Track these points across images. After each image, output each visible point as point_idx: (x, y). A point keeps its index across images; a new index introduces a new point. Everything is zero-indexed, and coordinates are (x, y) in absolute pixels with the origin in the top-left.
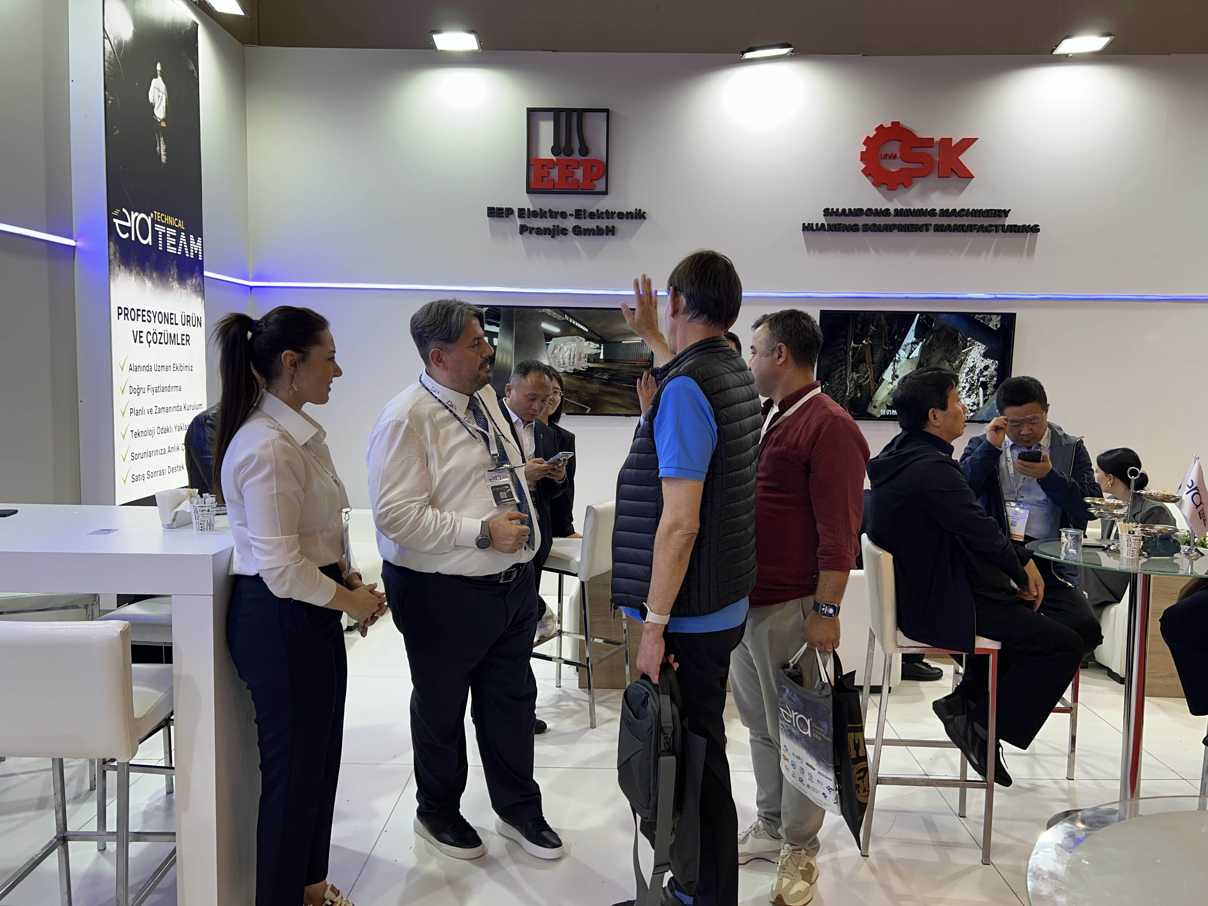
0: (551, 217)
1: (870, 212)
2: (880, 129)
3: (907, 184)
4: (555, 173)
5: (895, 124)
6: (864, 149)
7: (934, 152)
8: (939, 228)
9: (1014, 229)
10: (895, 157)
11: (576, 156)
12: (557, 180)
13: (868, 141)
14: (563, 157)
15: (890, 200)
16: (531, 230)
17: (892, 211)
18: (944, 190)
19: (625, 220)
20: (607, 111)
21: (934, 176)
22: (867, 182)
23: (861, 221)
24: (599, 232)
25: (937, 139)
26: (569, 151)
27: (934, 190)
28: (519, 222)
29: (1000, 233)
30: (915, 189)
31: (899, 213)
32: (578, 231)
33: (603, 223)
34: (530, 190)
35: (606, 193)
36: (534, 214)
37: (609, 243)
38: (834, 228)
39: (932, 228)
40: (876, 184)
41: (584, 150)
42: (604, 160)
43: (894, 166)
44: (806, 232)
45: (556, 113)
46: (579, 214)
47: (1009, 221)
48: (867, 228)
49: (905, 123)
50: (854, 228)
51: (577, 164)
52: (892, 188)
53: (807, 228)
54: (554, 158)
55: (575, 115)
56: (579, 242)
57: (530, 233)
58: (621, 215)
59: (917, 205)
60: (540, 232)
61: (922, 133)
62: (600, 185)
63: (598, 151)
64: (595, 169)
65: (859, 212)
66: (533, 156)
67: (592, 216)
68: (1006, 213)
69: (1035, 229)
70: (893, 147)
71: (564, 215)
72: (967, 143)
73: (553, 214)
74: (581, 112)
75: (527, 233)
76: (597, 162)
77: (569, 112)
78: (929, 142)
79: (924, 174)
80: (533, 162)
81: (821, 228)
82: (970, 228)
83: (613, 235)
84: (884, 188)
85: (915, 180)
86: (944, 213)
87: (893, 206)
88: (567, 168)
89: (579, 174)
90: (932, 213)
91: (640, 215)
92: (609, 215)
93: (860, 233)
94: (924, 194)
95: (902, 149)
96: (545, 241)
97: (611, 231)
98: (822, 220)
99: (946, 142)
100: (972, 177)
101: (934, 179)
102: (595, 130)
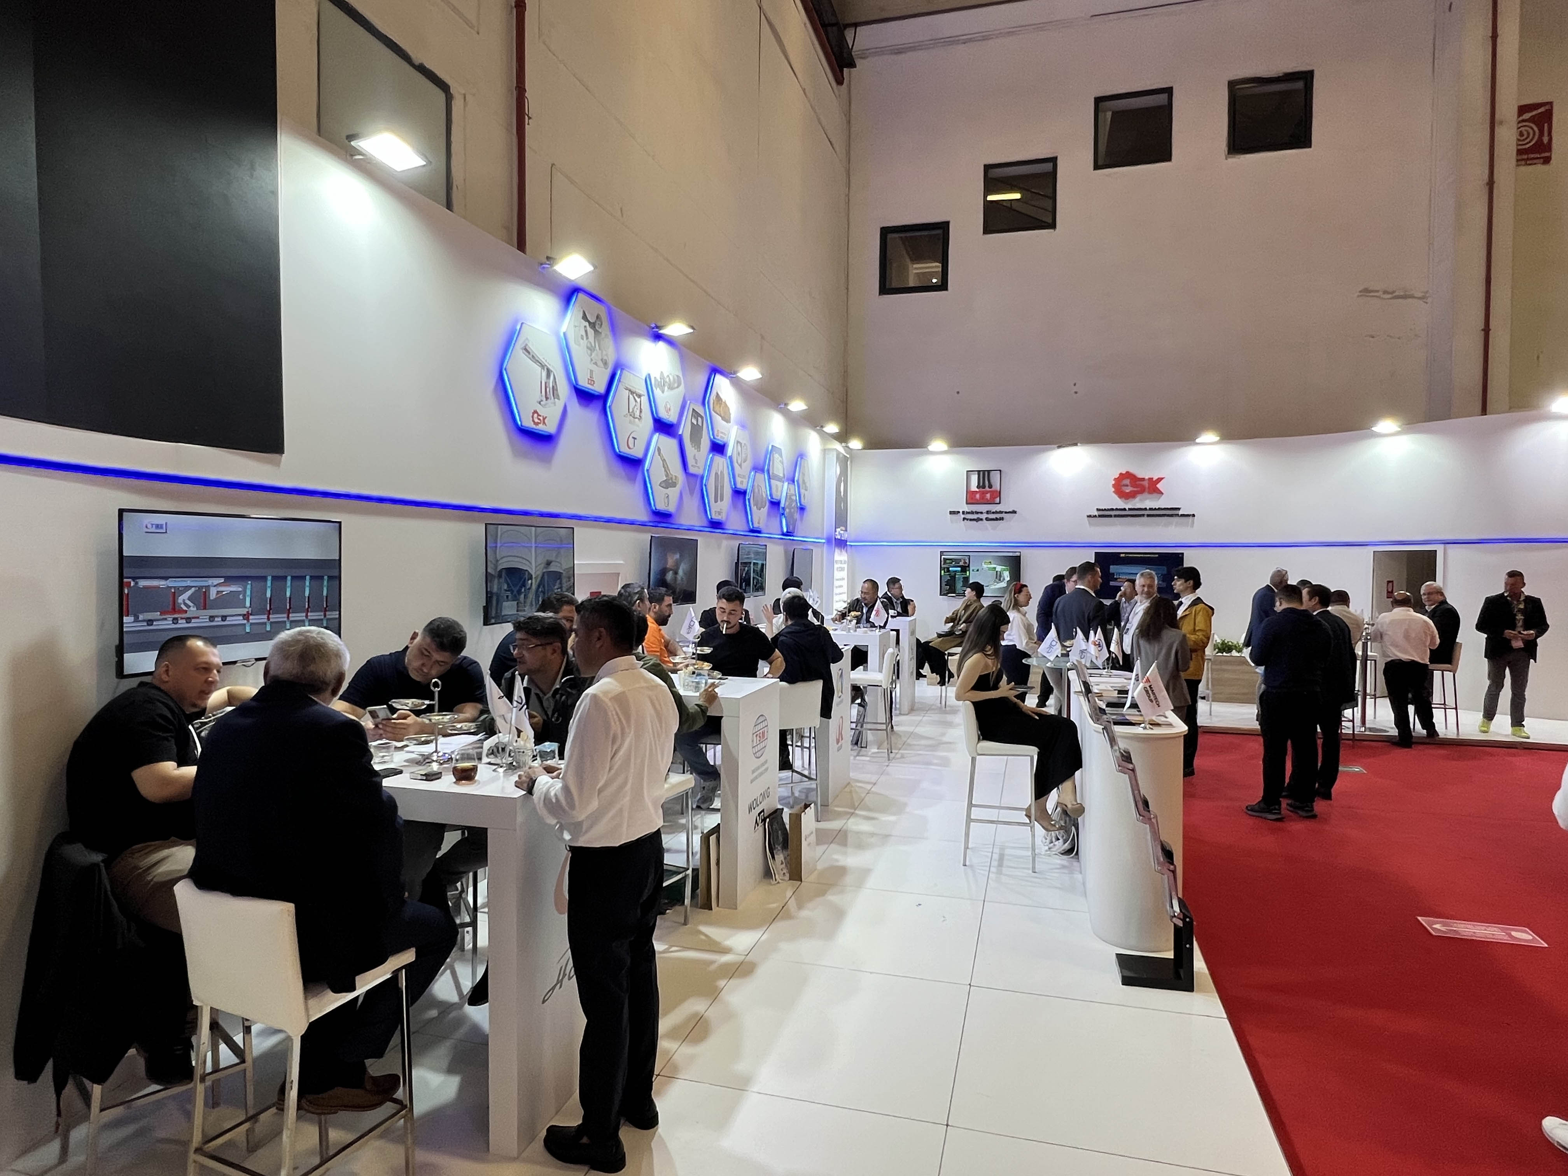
1: (1117, 509)
2: (1121, 474)
3: (1134, 497)
4: (978, 496)
5: (1127, 472)
6: (1113, 482)
7: (1146, 484)
8: (1148, 516)
9: (1183, 515)
10: (1127, 486)
11: (987, 489)
12: (978, 499)
13: (1116, 479)
14: (981, 489)
15: (1126, 503)
16: (967, 519)
17: (1127, 509)
18: (1151, 500)
19: (1008, 515)
20: (1000, 471)
21: (1146, 493)
22: (1116, 497)
23: (1114, 513)
24: (996, 519)
25: (1147, 478)
26: (984, 487)
27: (1146, 499)
28: (963, 516)
29: (1178, 518)
30: (1137, 499)
31: (1130, 509)
32: (987, 519)
33: (998, 516)
34: (967, 503)
35: (1000, 503)
36: (969, 513)
37: (1001, 524)
38: (1100, 516)
39: (1146, 516)
40: (1120, 497)
41: (990, 486)
42: (999, 490)
43: (1128, 490)
44: (1089, 518)
45: (979, 472)
46: (988, 512)
47: (1181, 512)
48: (1115, 516)
49: (1132, 471)
50: (1110, 516)
51: (987, 492)
52: (1127, 499)
53: (1089, 516)
54: (977, 490)
55: (986, 473)
56: (988, 524)
58: (1006, 513)
59: (1139, 506)
60: (971, 520)
62: (997, 500)
63: (996, 486)
64: (995, 494)
65: (1112, 509)
66: (969, 489)
67: (993, 513)
68: (1179, 509)
69: (1194, 515)
70: (1127, 482)
71: (982, 513)
72: (1160, 480)
73: (977, 513)
74: (989, 472)
75: (966, 521)
76: (996, 491)
77: (984, 471)
78: (1143, 479)
79: (1141, 493)
80: (968, 492)
81: (1095, 516)
82: (1163, 516)
84: (1124, 499)
85: (1137, 495)
86: (1151, 509)
87: (1127, 506)
88: (983, 494)
89: (988, 496)
90: (1146, 509)
91: (1014, 512)
92: (1001, 512)
93: (1113, 518)
94: (1141, 501)
95: (1130, 482)
96: (974, 524)
97: (1002, 519)
98: (1096, 513)
99: (1151, 479)
100: (1162, 494)
101: (1146, 495)
102: (995, 478)
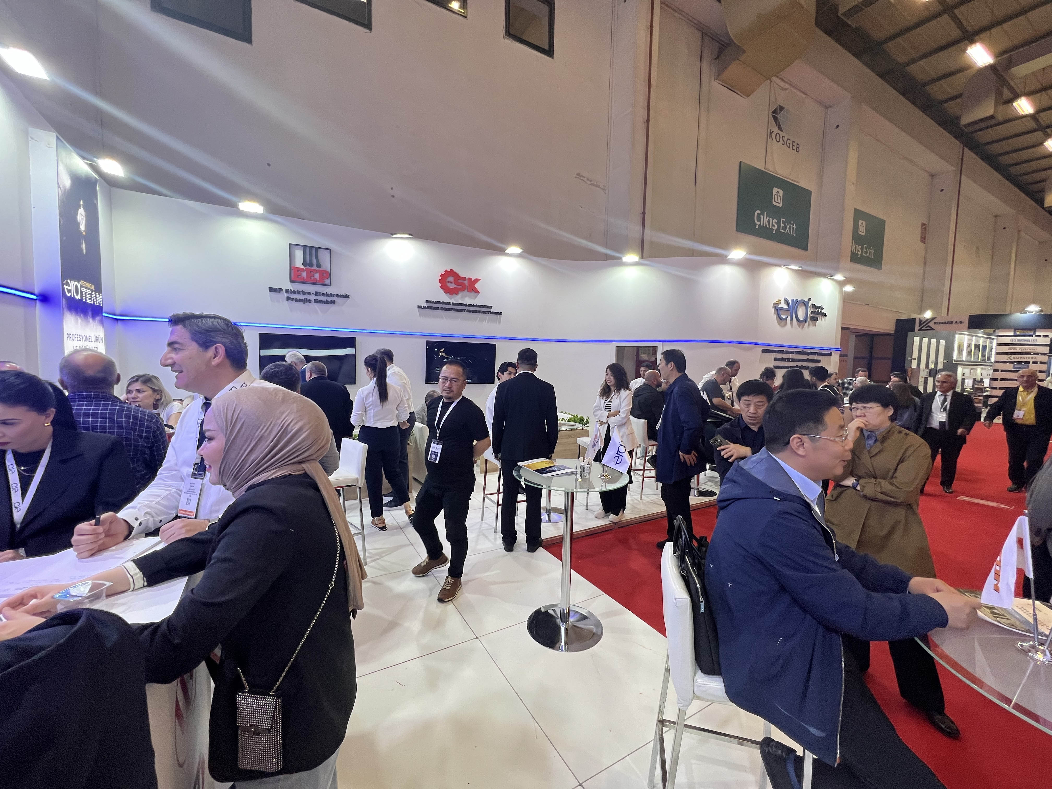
0: (303, 294)
1: (443, 303)
2: (446, 271)
3: (457, 293)
4: (304, 274)
5: (451, 270)
6: (440, 278)
7: (466, 282)
8: (468, 311)
9: (494, 313)
10: (452, 283)
11: (315, 268)
12: (305, 277)
13: (442, 275)
14: (308, 267)
15: (451, 299)
16: (292, 299)
17: (451, 303)
18: (470, 297)
19: (340, 298)
20: (330, 250)
21: (466, 291)
22: (442, 291)
23: (440, 306)
24: (327, 302)
25: (466, 277)
26: (311, 265)
27: (466, 296)
28: (286, 295)
29: (490, 314)
30: (459, 295)
31: (454, 304)
32: (316, 301)
33: (329, 299)
34: (292, 281)
35: (330, 285)
36: (294, 292)
37: (332, 308)
38: (429, 308)
39: (466, 311)
40: (446, 292)
41: (319, 266)
42: (329, 271)
43: (452, 286)
44: (419, 309)
45: (305, 247)
46: (317, 293)
47: (492, 310)
48: (443, 309)
49: (454, 269)
50: (437, 309)
51: (316, 272)
52: (451, 294)
53: (419, 307)
54: (303, 267)
55: (313, 249)
56: (317, 306)
57: (292, 301)
58: (338, 296)
59: (460, 302)
60: (296, 300)
61: (462, 274)
62: (327, 282)
63: (326, 266)
64: (325, 275)
65: (439, 303)
66: (292, 266)
67: (323, 295)
68: (491, 307)
69: (501, 314)
70: (451, 279)
71: (309, 294)
72: (477, 280)
74: (317, 249)
75: (290, 301)
76: (326, 272)
77: (311, 248)
78: (464, 278)
79: (463, 290)
80: (292, 268)
81: (425, 308)
82: (479, 312)
83: (334, 304)
84: (448, 294)
85: (460, 292)
86: (470, 305)
87: (452, 301)
88: (310, 273)
89: (317, 276)
90: (466, 305)
91: (347, 296)
92: (332, 295)
93: (440, 311)
94: (463, 297)
95: (453, 279)
96: (300, 304)
97: (333, 302)
98: (425, 305)
99: (470, 279)
100: (479, 293)
101: (466, 292)
102: (324, 257)
